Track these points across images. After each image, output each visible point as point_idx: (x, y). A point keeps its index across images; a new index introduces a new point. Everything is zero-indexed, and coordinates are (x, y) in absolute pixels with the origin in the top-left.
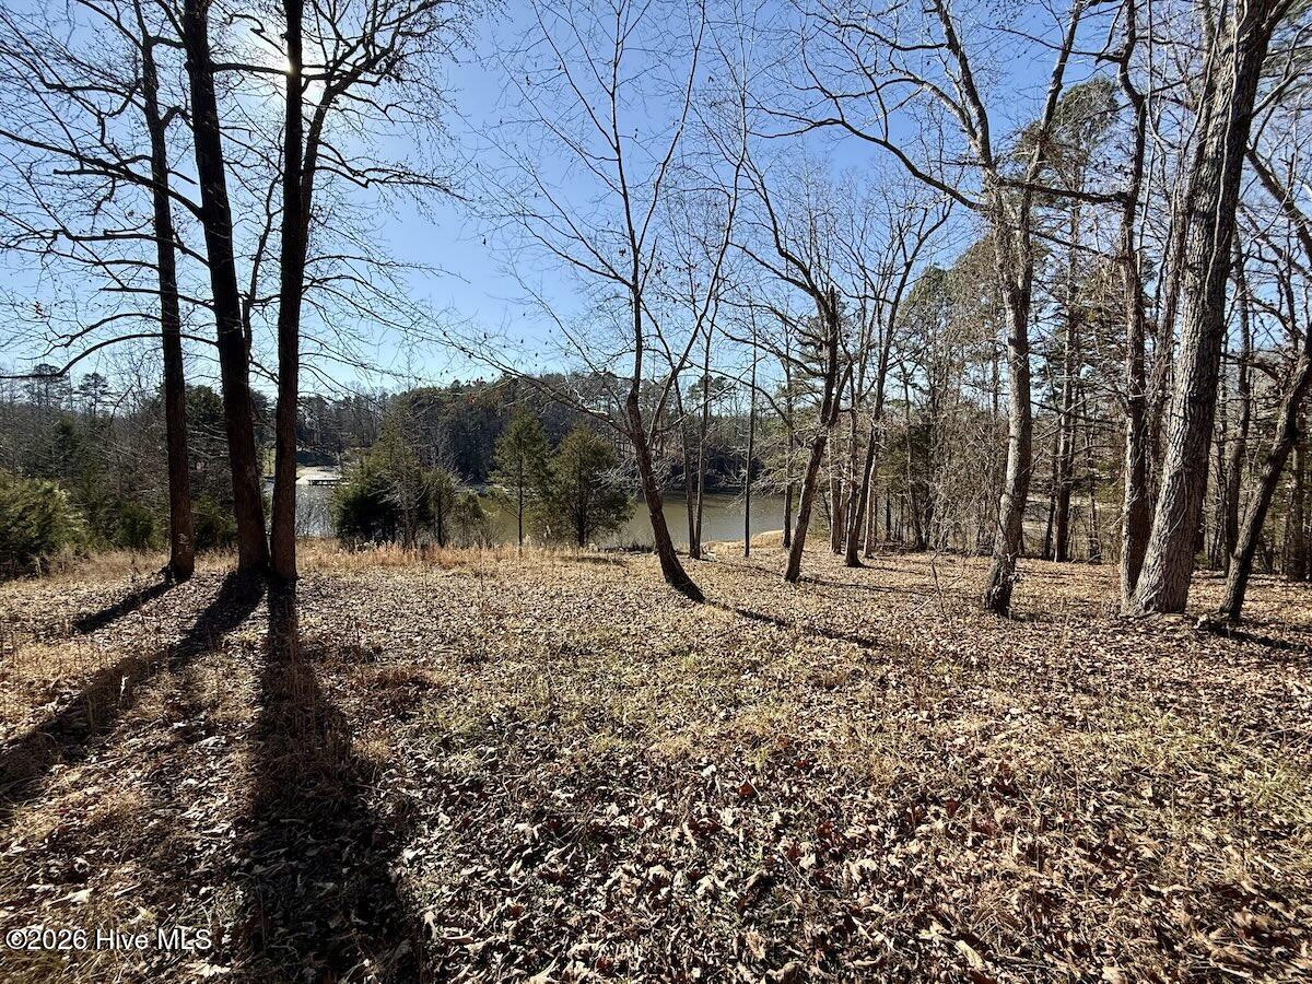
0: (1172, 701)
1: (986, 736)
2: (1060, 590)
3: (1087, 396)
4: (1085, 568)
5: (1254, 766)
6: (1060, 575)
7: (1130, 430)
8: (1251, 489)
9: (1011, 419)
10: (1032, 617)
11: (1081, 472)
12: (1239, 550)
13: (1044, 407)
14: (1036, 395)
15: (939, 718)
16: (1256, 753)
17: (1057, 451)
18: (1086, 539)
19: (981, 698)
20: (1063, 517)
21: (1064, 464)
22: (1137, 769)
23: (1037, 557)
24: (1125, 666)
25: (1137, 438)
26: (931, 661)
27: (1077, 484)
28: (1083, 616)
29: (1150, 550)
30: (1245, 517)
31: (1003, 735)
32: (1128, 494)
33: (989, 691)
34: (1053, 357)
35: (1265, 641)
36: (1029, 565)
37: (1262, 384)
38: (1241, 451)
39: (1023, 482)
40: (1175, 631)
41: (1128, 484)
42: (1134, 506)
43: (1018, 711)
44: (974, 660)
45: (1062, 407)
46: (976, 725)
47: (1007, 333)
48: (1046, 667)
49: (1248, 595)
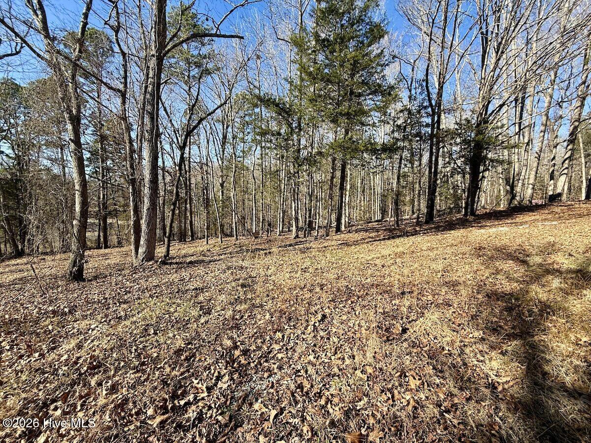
0: (155, 293)
1: (79, 347)
2: (107, 262)
3: (111, 174)
4: (117, 249)
5: (179, 305)
6: (105, 255)
7: (131, 191)
8: (167, 213)
9: (75, 181)
10: (96, 278)
11: (111, 208)
12: (167, 234)
13: (91, 177)
14: (88, 170)
15: (48, 352)
16: (178, 301)
17: (99, 198)
18: (116, 237)
19: (74, 328)
20: (105, 229)
21: (103, 204)
22: (148, 325)
23: (95, 249)
24: (137, 286)
25: (134, 194)
26: (37, 322)
27: (110, 213)
28: (119, 270)
29: (142, 238)
30: (168, 223)
31: (89, 341)
32: (132, 217)
33: (78, 322)
34: (94, 153)
35: (176, 263)
36: (91, 253)
37: (168, 178)
38: (164, 200)
39: (84, 214)
40: (152, 267)
41: (132, 213)
42: (135, 222)
43: (95, 325)
44: (66, 310)
45: (100, 178)
46: (73, 343)
47: (68, 135)
48: (106, 299)
49: (171, 249)
